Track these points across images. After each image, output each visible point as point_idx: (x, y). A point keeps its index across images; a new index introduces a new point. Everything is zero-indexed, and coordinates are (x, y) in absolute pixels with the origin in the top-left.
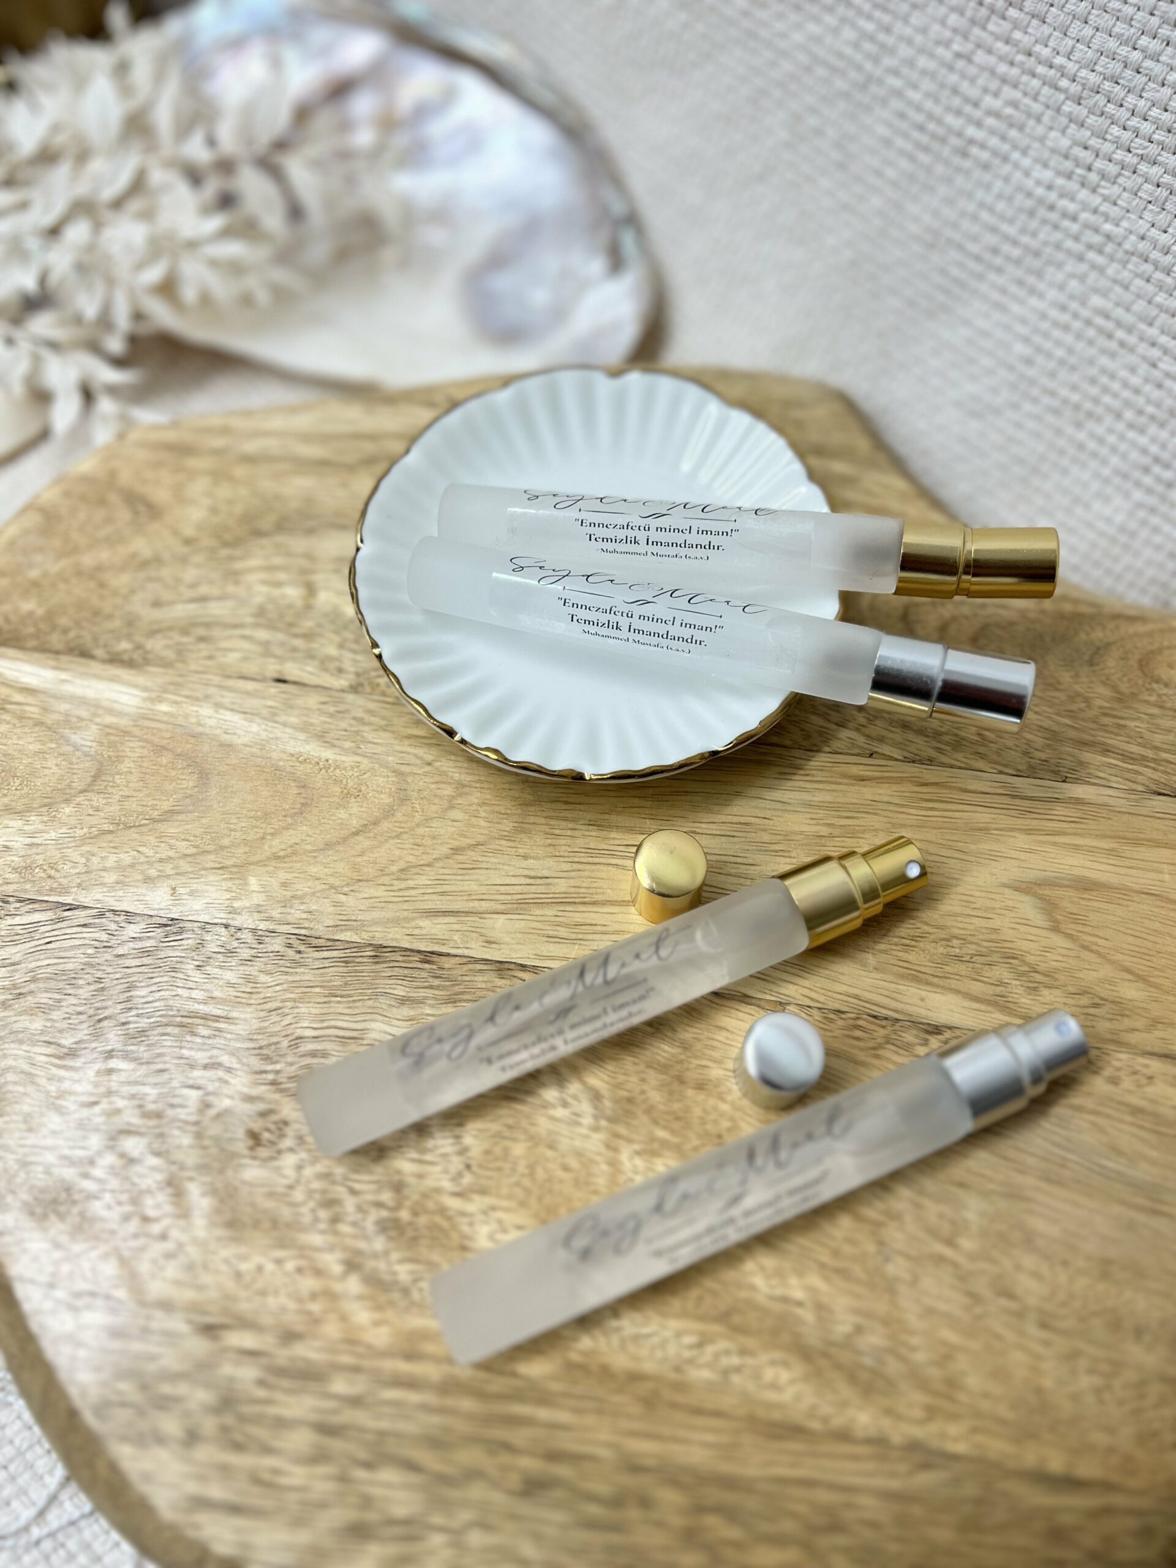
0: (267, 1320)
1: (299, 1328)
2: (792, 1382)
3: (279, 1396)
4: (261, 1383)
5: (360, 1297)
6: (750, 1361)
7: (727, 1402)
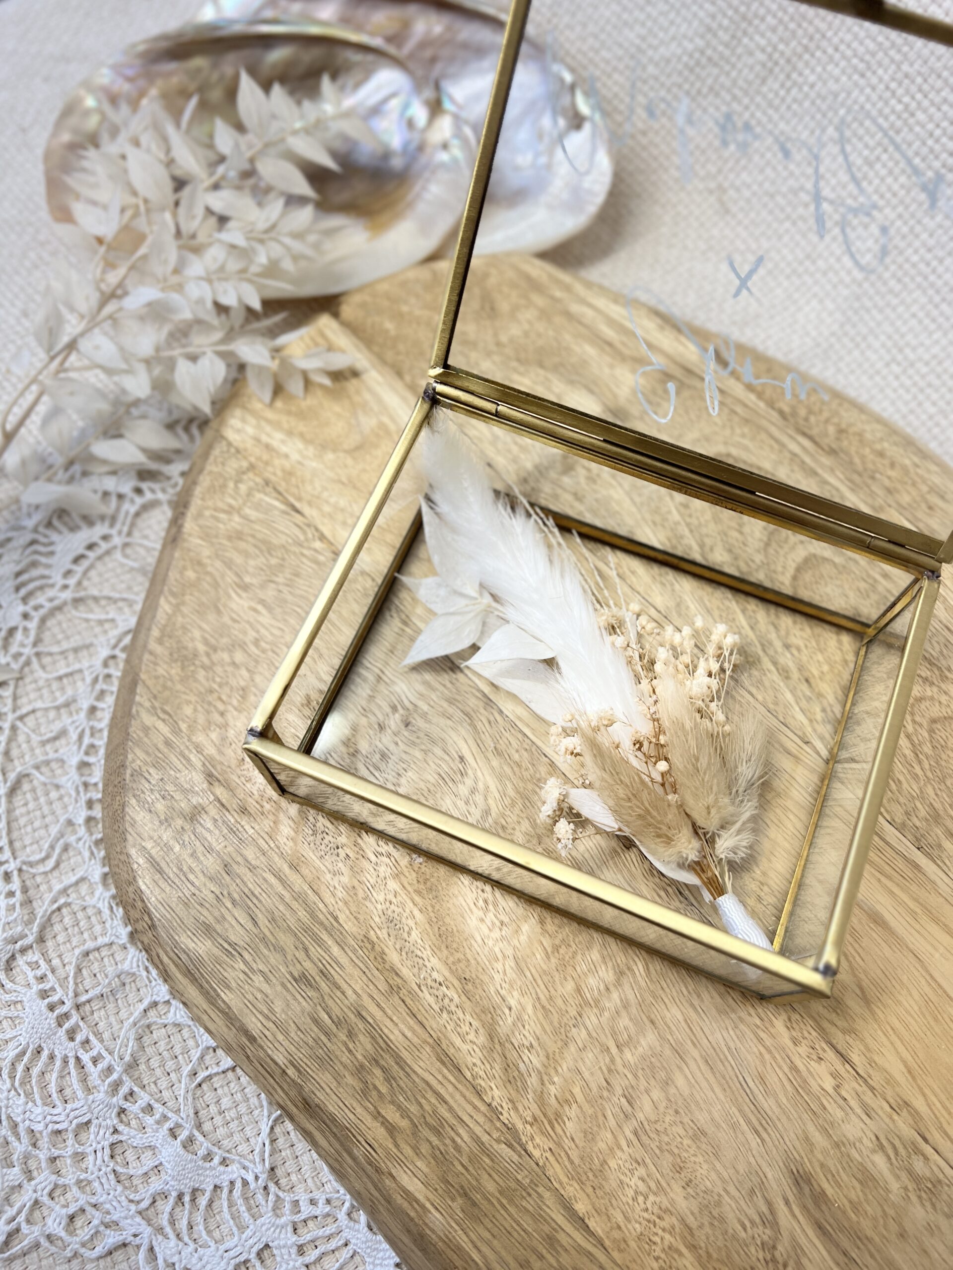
0: (240, 793)
1: (252, 810)
2: (473, 1043)
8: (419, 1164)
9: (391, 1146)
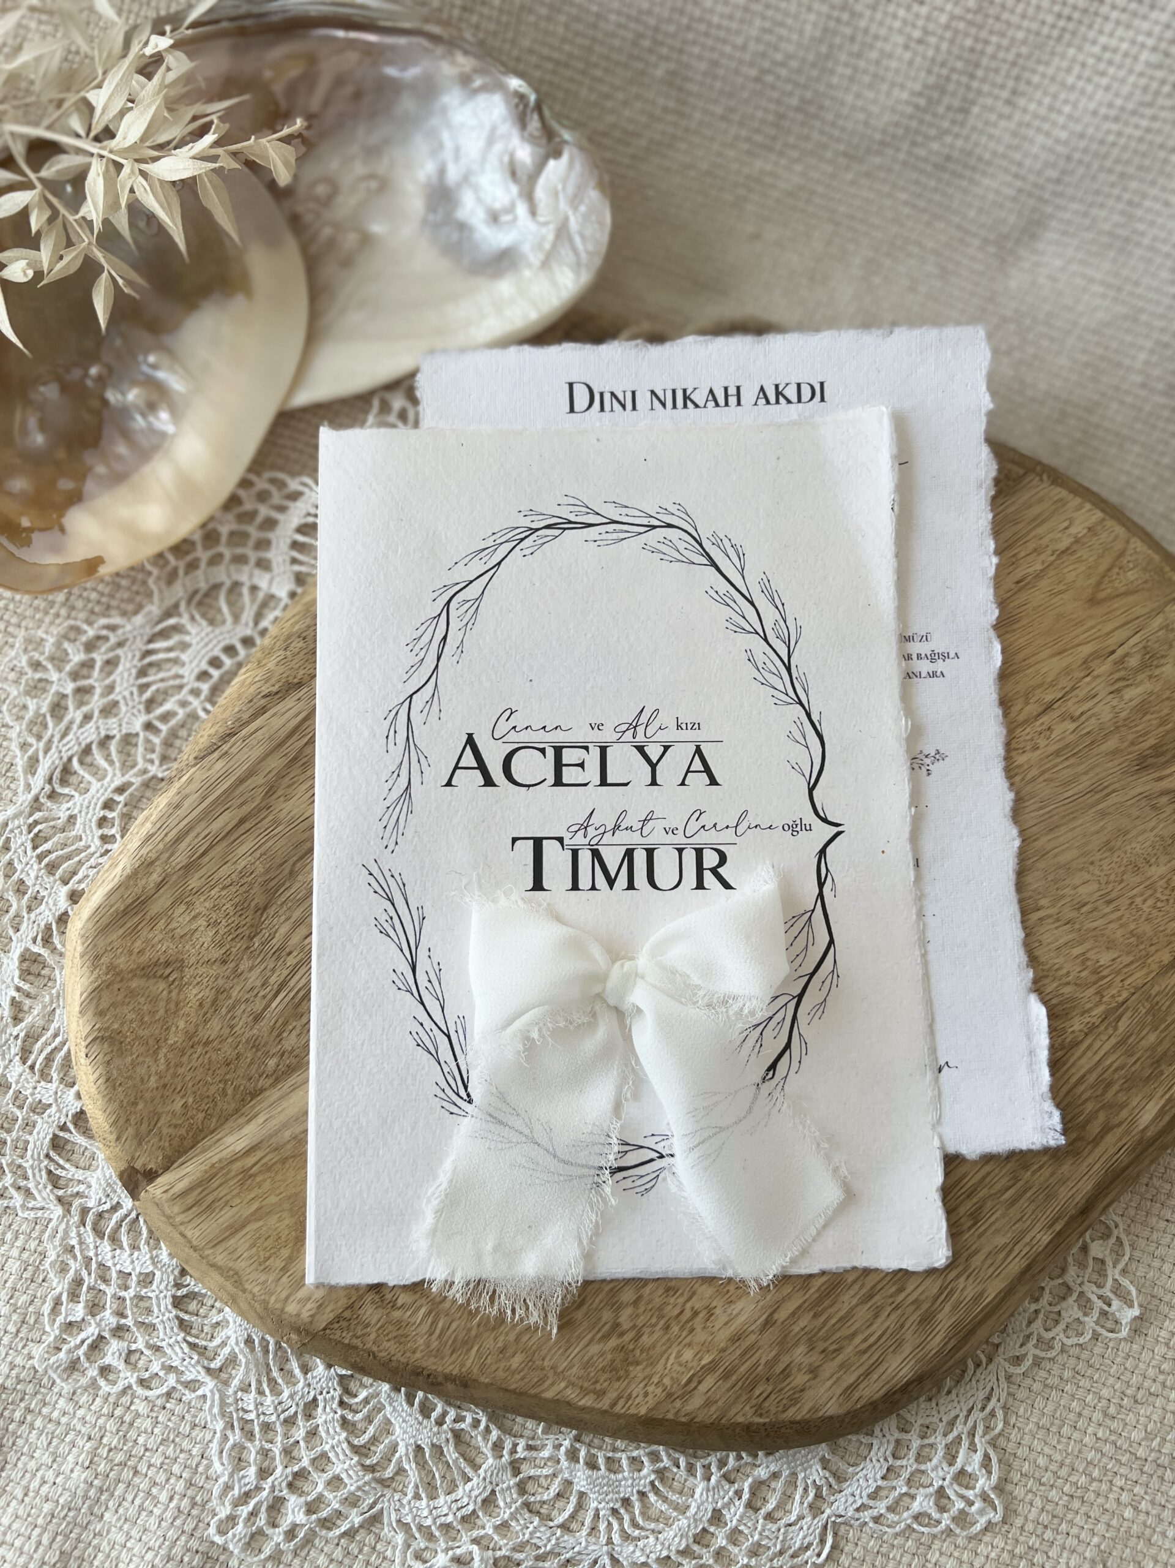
8: (1134, 1103)
9: (1120, 1130)
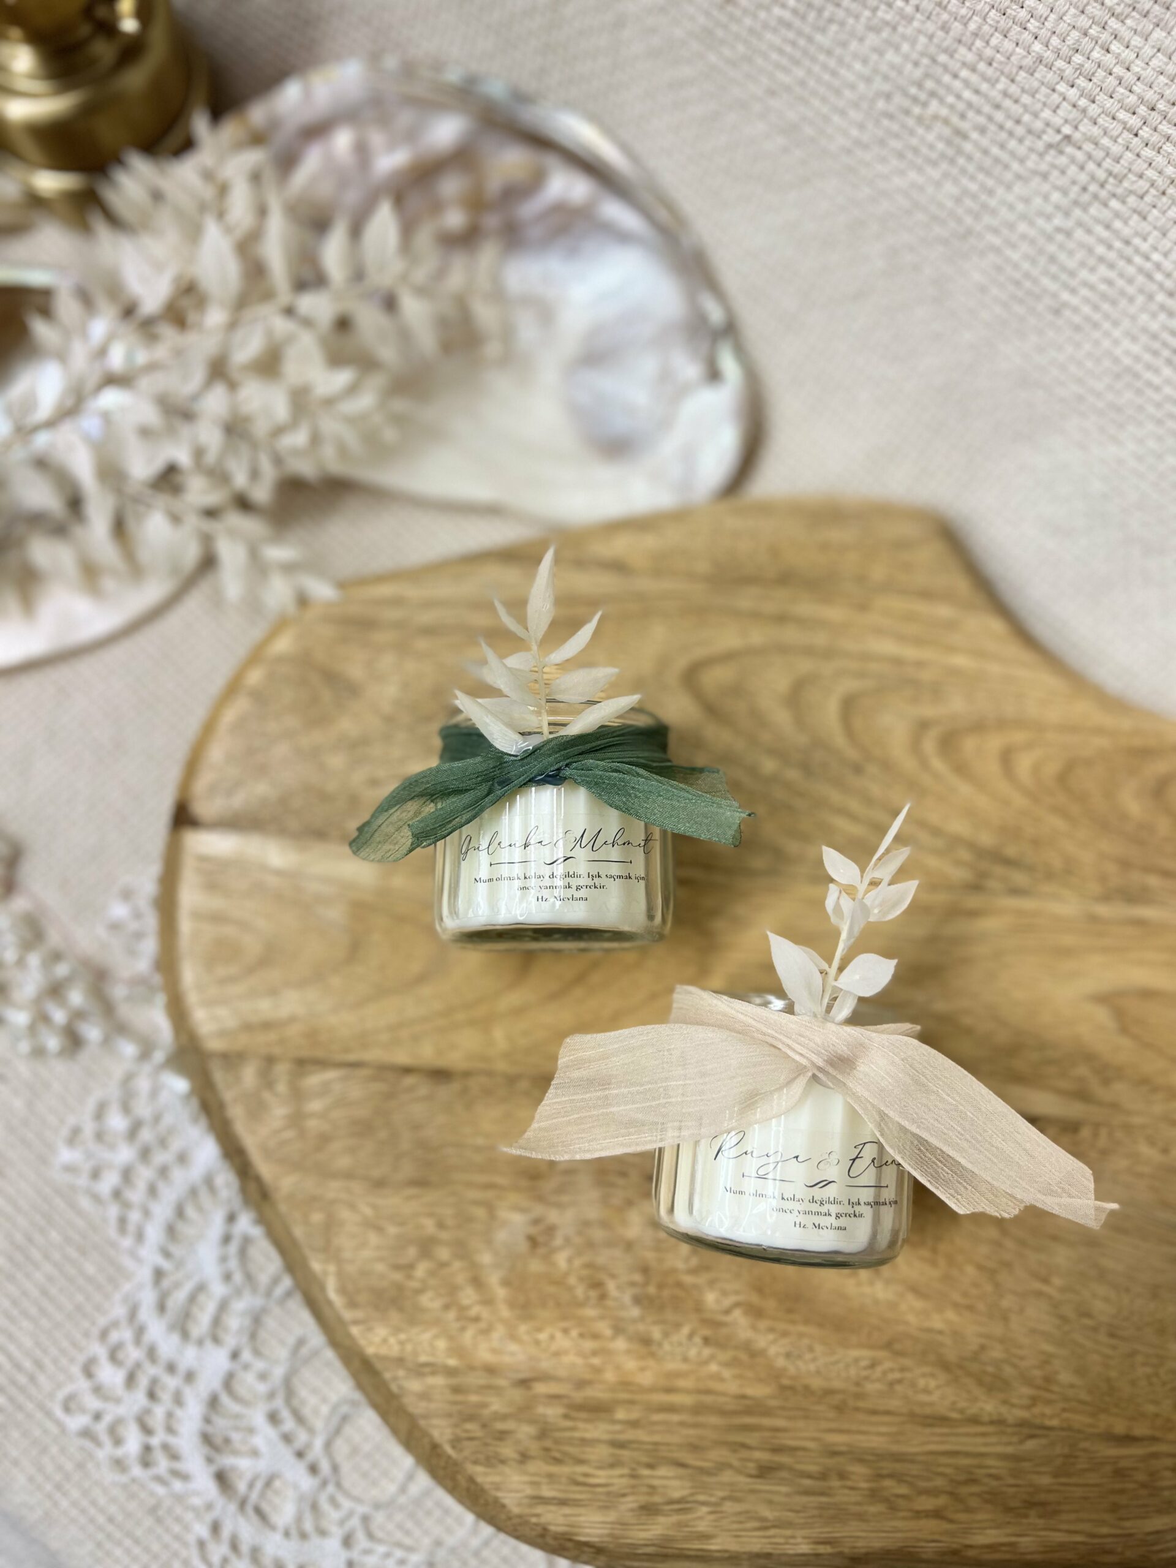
0: (562, 1373)
1: (588, 1376)
2: (938, 1387)
3: (581, 1425)
4: (566, 1417)
5: (628, 1352)
6: (908, 1375)
7: (894, 1404)
